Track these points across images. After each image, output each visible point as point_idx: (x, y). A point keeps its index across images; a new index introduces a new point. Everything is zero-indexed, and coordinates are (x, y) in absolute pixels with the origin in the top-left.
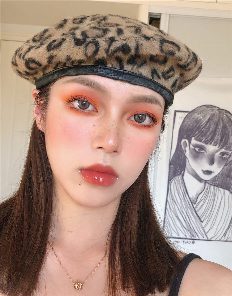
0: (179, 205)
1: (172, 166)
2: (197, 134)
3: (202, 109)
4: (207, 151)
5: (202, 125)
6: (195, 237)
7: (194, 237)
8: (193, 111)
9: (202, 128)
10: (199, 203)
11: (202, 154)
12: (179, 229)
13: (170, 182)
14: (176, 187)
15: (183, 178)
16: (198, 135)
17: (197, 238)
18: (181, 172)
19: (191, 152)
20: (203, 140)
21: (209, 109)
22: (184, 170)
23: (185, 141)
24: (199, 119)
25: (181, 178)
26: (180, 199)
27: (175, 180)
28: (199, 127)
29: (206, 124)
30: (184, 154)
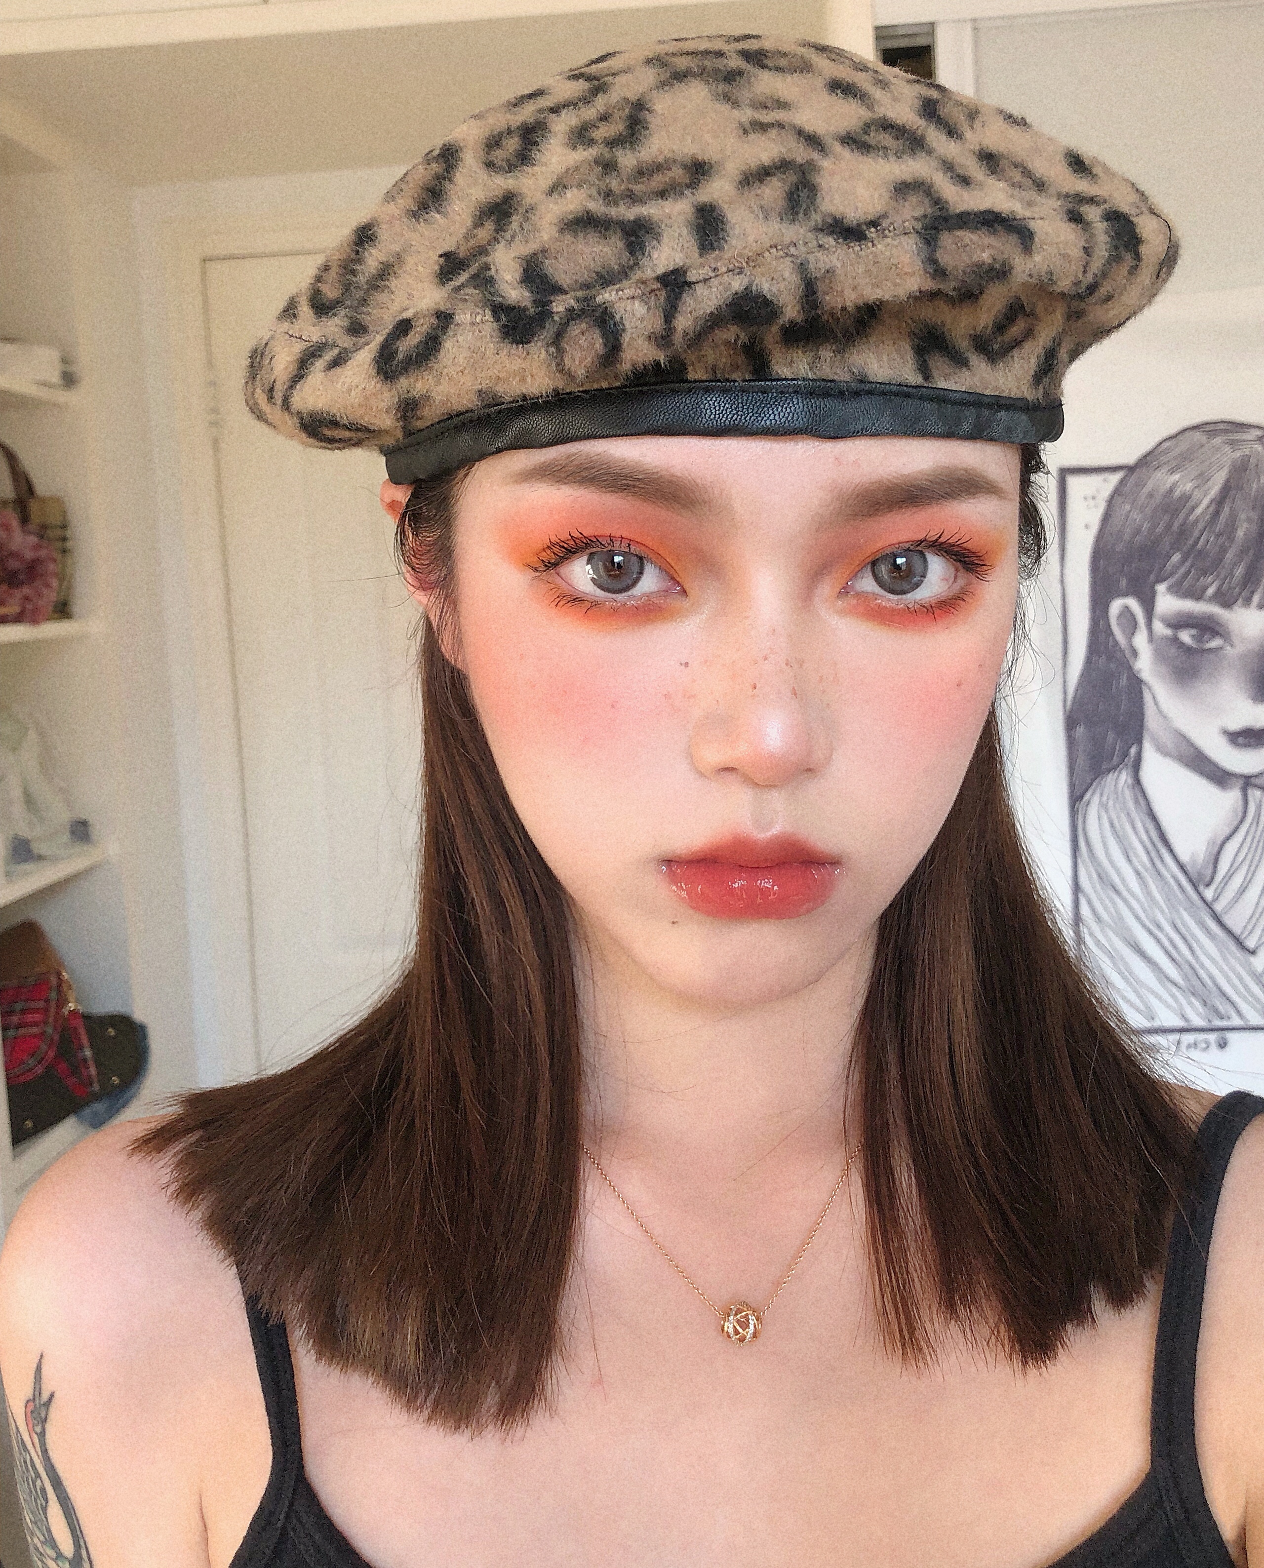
0: (1138, 900)
1: (1080, 731)
2: (1176, 568)
3: (1183, 445)
4: (1236, 641)
5: (1197, 521)
6: (1229, 1018)
7: (1222, 1018)
8: (1146, 461)
9: (1196, 534)
10: (1229, 877)
11: (1212, 656)
12: (1153, 992)
13: (1081, 806)
14: (1112, 825)
15: (1137, 782)
16: (1182, 570)
17: (1236, 1021)
18: (1126, 754)
19: (1160, 656)
20: (1211, 591)
21: (1218, 440)
22: (1140, 742)
23: (1127, 608)
24: (1177, 493)
25: (1130, 781)
26: (1138, 873)
27: (1101, 795)
28: (1183, 532)
29: (1217, 514)
30: (1130, 668)
